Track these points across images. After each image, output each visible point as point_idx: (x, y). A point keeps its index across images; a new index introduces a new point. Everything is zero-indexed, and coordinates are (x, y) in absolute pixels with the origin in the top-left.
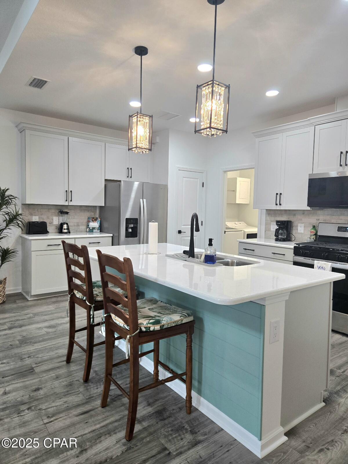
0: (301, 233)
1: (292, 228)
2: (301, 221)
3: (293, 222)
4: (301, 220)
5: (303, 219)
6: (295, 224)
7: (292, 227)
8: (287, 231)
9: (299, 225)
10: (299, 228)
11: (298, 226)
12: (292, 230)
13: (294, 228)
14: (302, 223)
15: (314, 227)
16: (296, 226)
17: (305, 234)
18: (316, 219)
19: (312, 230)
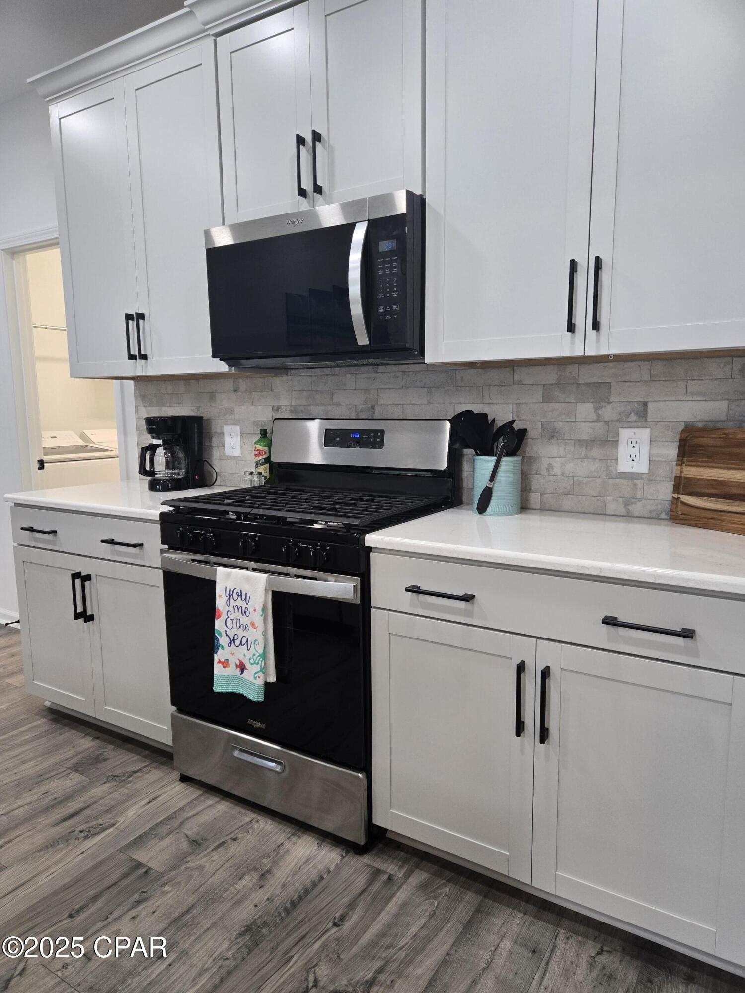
0: (235, 458)
1: (210, 442)
2: (232, 417)
3: (209, 422)
4: (232, 412)
5: (237, 409)
6: (215, 428)
7: (210, 439)
8: (188, 451)
9: (228, 429)
10: (228, 440)
11: (223, 434)
12: (210, 447)
13: (215, 441)
14: (236, 422)
15: (264, 433)
16: (221, 433)
17: (246, 461)
18: (271, 408)
19: (259, 447)
